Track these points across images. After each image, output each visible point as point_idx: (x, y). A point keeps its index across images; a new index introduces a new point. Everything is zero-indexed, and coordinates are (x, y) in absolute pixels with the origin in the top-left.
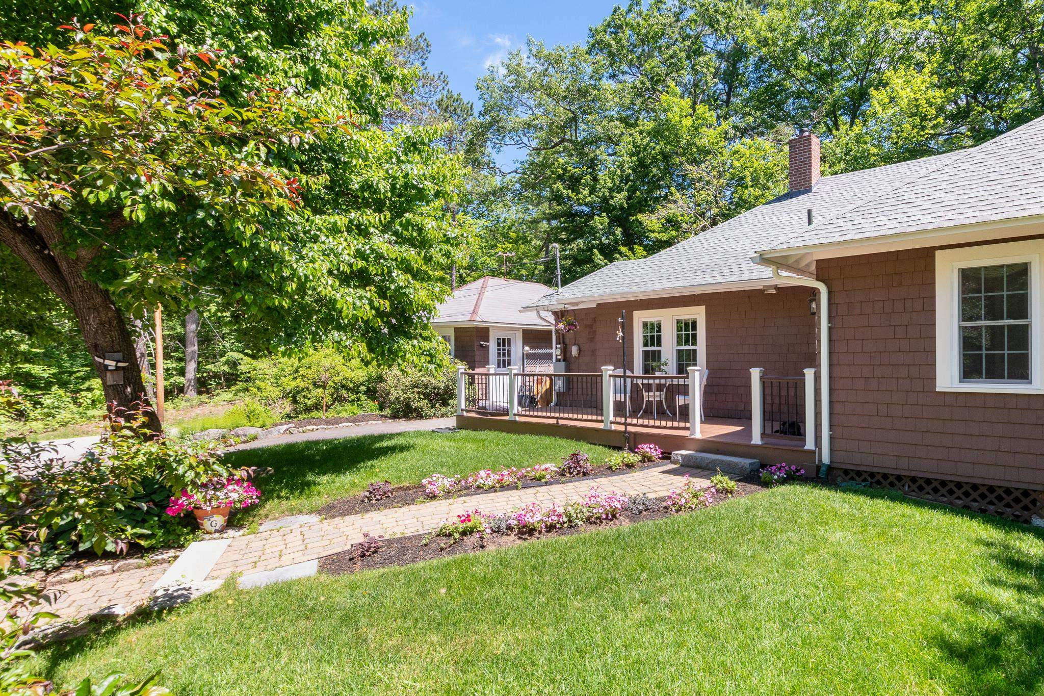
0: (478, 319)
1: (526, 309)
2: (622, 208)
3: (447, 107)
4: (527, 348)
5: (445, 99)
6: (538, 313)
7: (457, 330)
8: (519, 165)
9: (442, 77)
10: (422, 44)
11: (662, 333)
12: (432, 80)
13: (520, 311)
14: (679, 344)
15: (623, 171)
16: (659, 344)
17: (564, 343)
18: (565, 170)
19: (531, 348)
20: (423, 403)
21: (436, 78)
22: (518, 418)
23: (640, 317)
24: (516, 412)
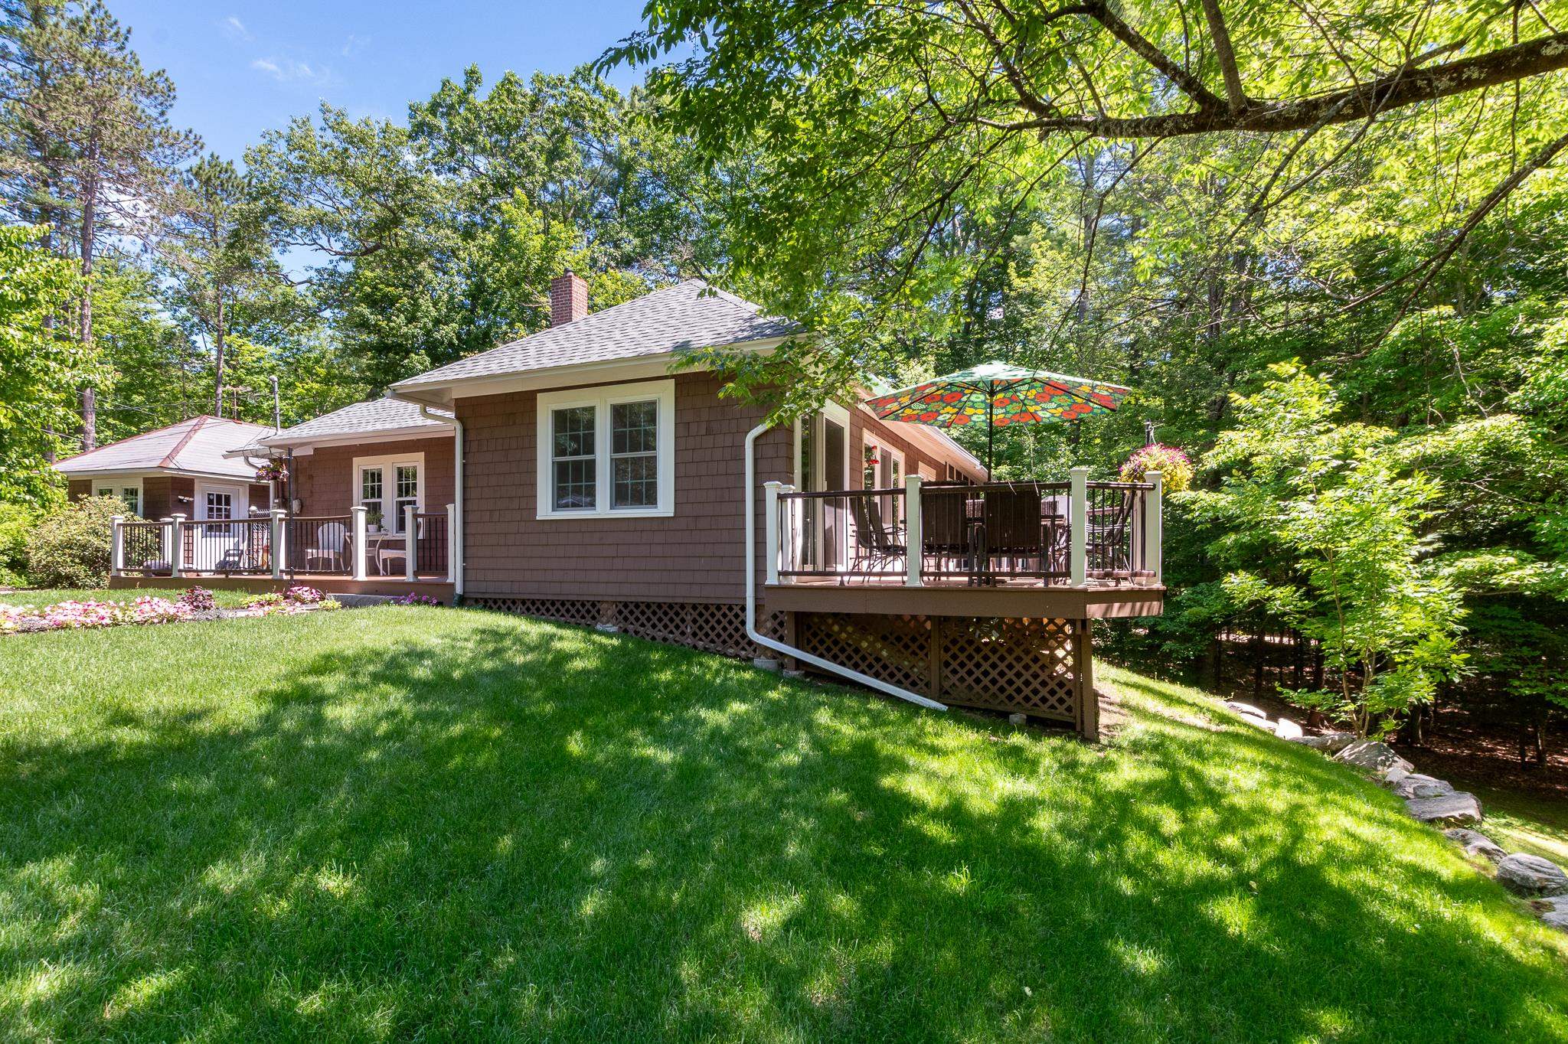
0: (172, 466)
1: (231, 454)
2: (451, 344)
3: (209, 179)
4: (253, 508)
5: (207, 167)
6: (247, 459)
7: (146, 481)
8: (313, 274)
9: (191, 137)
10: (161, 86)
11: (383, 483)
12: (175, 139)
13: (225, 457)
14: (400, 495)
15: (452, 297)
16: (380, 496)
17: (283, 497)
18: (375, 288)
19: (259, 508)
20: (81, 570)
21: (182, 137)
22: (184, 575)
23: (360, 465)
24: (181, 567)
